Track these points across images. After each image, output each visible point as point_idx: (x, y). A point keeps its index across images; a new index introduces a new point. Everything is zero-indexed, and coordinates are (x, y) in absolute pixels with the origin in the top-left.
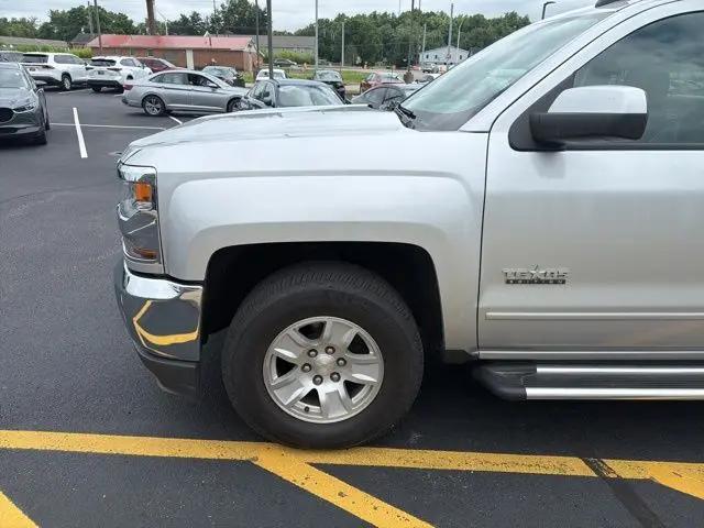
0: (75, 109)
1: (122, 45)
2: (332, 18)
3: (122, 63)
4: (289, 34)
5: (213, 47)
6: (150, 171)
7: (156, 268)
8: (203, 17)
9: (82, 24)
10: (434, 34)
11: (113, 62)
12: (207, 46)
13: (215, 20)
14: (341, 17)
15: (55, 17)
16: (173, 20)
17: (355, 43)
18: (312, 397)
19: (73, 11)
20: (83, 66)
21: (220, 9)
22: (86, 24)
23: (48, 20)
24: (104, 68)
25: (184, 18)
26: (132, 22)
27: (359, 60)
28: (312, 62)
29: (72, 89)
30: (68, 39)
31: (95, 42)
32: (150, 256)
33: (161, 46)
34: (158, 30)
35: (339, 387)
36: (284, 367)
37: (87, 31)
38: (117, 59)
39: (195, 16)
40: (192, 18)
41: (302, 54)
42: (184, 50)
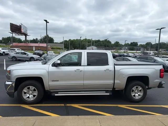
0: (5, 60)
1: (18, 45)
2: (68, 40)
3: (17, 50)
4: (58, 43)
5: (40, 46)
6: (10, 69)
7: (10, 81)
8: (38, 39)
9: (9, 40)
10: (90, 44)
11: (15, 50)
12: (38, 46)
13: (41, 40)
14: (70, 40)
15: (3, 39)
16: (31, 40)
17: (72, 45)
18: (29, 97)
19: (8, 37)
20: (8, 50)
21: (42, 38)
22: (11, 40)
23: (2, 39)
24: (13, 51)
25: (34, 39)
26: (21, 40)
27: (73, 49)
28: (62, 49)
29: (5, 55)
30: (6, 43)
31: (12, 45)
32: (9, 79)
33: (27, 46)
34: (27, 42)
35: (32, 96)
36: (25, 93)
37: (10, 42)
38: (16, 49)
39: (37, 39)
40: (36, 39)
41: (61, 47)
42: (33, 46)
